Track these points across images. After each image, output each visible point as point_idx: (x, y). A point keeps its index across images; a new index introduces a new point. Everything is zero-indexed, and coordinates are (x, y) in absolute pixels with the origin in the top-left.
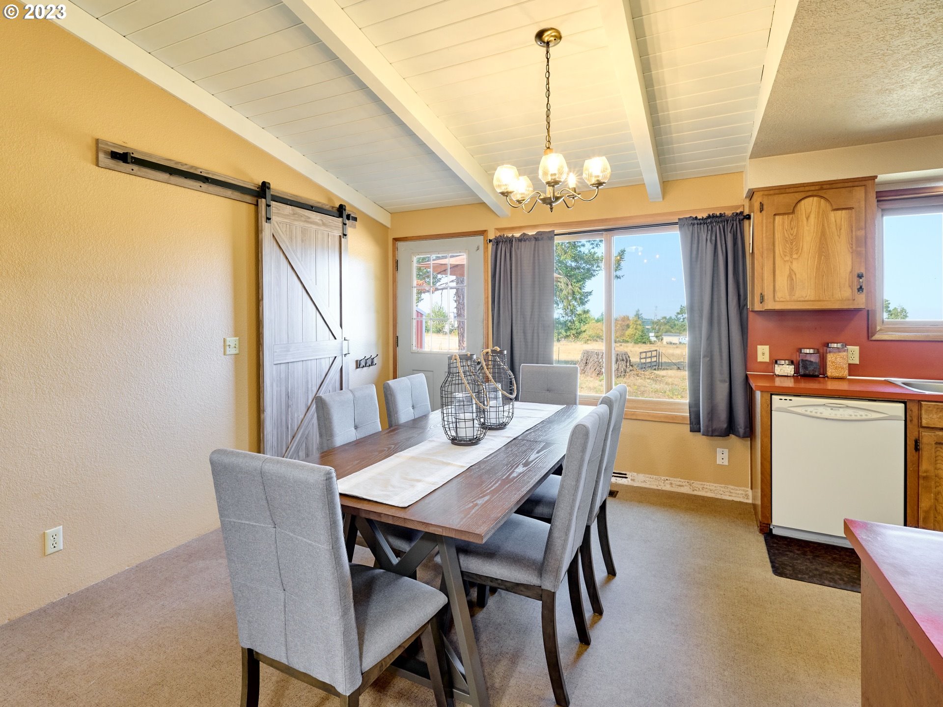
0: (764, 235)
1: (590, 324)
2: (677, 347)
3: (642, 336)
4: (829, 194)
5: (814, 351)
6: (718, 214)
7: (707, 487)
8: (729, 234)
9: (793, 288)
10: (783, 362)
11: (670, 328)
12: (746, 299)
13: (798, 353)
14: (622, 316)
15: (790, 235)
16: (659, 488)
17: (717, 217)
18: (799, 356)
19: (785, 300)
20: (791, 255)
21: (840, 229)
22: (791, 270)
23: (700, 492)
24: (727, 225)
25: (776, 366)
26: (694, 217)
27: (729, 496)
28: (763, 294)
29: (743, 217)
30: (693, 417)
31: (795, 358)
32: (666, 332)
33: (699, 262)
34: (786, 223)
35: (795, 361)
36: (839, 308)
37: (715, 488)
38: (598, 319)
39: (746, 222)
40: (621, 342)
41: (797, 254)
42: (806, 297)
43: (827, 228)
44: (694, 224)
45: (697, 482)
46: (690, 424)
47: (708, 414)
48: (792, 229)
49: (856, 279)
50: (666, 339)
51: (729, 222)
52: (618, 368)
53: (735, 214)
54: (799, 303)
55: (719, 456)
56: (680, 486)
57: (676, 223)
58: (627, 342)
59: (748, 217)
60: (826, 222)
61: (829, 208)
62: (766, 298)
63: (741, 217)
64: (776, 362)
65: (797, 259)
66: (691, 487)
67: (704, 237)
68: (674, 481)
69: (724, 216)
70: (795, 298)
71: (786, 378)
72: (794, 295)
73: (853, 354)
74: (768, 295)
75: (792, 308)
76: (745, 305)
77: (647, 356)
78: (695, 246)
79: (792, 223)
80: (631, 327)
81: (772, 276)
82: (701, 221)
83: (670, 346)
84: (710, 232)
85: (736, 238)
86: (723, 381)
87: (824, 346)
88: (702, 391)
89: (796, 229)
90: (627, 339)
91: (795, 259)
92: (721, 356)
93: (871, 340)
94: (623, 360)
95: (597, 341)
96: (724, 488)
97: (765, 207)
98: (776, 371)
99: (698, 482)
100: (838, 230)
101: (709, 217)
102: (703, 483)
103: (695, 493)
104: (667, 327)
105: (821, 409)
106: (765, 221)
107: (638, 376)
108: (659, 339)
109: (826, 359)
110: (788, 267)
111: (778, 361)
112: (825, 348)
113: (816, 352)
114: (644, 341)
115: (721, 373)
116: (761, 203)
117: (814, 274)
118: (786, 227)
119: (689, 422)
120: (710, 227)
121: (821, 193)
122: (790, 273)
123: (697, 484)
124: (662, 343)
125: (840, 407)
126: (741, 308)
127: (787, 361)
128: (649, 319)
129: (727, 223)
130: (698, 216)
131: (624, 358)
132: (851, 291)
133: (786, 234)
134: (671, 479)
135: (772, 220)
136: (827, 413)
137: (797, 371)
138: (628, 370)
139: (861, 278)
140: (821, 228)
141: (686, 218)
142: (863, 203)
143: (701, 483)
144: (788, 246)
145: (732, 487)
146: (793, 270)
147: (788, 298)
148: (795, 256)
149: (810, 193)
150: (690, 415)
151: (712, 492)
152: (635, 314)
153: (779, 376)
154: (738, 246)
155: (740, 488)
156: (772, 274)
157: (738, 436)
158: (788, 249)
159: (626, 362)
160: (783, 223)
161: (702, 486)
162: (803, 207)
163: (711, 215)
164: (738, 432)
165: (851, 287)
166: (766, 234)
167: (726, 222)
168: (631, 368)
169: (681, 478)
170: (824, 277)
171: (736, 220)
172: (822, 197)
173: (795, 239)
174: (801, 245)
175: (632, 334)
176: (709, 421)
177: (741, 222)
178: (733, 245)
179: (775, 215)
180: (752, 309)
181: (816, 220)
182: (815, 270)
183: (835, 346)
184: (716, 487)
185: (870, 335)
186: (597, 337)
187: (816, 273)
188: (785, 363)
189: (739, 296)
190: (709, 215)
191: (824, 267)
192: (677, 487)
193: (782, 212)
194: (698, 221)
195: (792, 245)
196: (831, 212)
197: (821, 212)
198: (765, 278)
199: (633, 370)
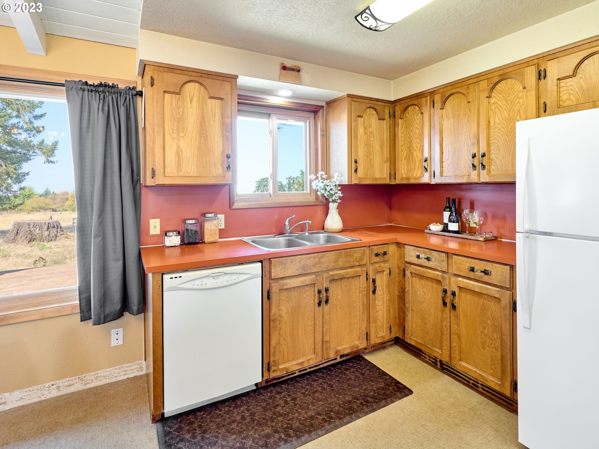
0: (155, 110)
4: (207, 82)
5: (195, 222)
6: (111, 84)
7: (100, 375)
8: (122, 107)
9: (180, 164)
10: (171, 234)
12: (139, 174)
13: (183, 224)
14: (62, 192)
15: (177, 114)
16: (43, 398)
17: (109, 86)
18: (184, 226)
19: (173, 175)
20: (178, 133)
21: (215, 115)
22: (178, 147)
23: (93, 384)
24: (120, 98)
25: (166, 237)
26: (84, 81)
27: (124, 375)
28: (154, 169)
29: (136, 93)
30: (83, 304)
31: (181, 228)
33: (90, 134)
34: (174, 102)
35: (181, 232)
36: (215, 183)
37: (110, 373)
38: (41, 195)
39: (139, 99)
40: (61, 211)
41: (183, 132)
42: (190, 173)
43: (205, 112)
44: (84, 90)
45: (89, 374)
46: (81, 313)
47: (100, 299)
48: (179, 109)
49: (226, 159)
51: (122, 95)
52: (50, 234)
53: (128, 88)
54: (185, 178)
55: (114, 337)
56: (69, 386)
57: (62, 85)
58: (67, 210)
59: (140, 94)
60: (205, 107)
61: (207, 96)
62: (157, 173)
63: (134, 93)
64: (166, 234)
65: (183, 137)
66: (83, 382)
67: (96, 106)
68: (62, 383)
69: (118, 88)
70: (181, 174)
71: (174, 248)
72: (181, 171)
73: (220, 221)
74: (159, 172)
75: (179, 183)
76: (138, 181)
78: (85, 115)
79: (179, 103)
80: (70, 199)
81: (163, 152)
82: (92, 88)
84: (101, 102)
85: (129, 113)
86: (116, 260)
87: (202, 215)
88: (93, 276)
89: (182, 109)
90: (66, 209)
91: (181, 137)
92: (114, 233)
93: (232, 209)
94: (54, 227)
96: (119, 369)
97: (155, 82)
98: (165, 243)
99: (91, 374)
100: (214, 116)
101: (101, 85)
102: (97, 372)
103: (88, 386)
105: (205, 281)
106: (155, 96)
107: (67, 238)
109: (204, 227)
110: (176, 144)
111: (167, 233)
112: (203, 218)
113: (196, 222)
115: (114, 252)
116: (152, 77)
117: (197, 152)
118: (174, 105)
119: (79, 312)
120: (102, 97)
121: (201, 80)
122: (177, 150)
123: (90, 376)
125: (220, 275)
126: (134, 184)
127: (175, 233)
129: (120, 96)
130: (88, 81)
131: (55, 225)
132: (222, 169)
133: (174, 112)
134: (58, 382)
135: (162, 97)
136: (210, 282)
137: (182, 240)
138: (59, 235)
139: (229, 159)
140: (201, 112)
141: (75, 82)
142: (229, 96)
143: (94, 373)
144: (175, 123)
145: (127, 365)
146: (180, 148)
147: (176, 174)
148: (181, 134)
149: (193, 78)
150: (80, 303)
151: (107, 378)
153: (169, 247)
154: (131, 122)
155: (134, 363)
156: (162, 149)
157: (132, 313)
158: (176, 127)
159: (57, 228)
160: (172, 102)
161: (96, 376)
162: (187, 88)
163: (103, 83)
164: (132, 310)
165: (222, 165)
166: (156, 108)
167: (119, 94)
168: (61, 233)
169: (70, 377)
170: (204, 156)
171: (129, 94)
172: (201, 84)
173: (181, 118)
174: (186, 124)
175: (71, 205)
176: (101, 307)
177: (134, 97)
178: (126, 119)
179: (165, 92)
180: (144, 184)
181: (198, 104)
182: (197, 149)
183: (210, 216)
184: (110, 371)
185: (231, 205)
186: (40, 208)
187: (198, 152)
188: (173, 234)
189: (132, 171)
190: (101, 83)
191: (204, 147)
192: (65, 388)
193: (171, 90)
194: (89, 87)
195: (179, 123)
196: (208, 98)
197: (201, 97)
198: (156, 154)
199: (63, 234)
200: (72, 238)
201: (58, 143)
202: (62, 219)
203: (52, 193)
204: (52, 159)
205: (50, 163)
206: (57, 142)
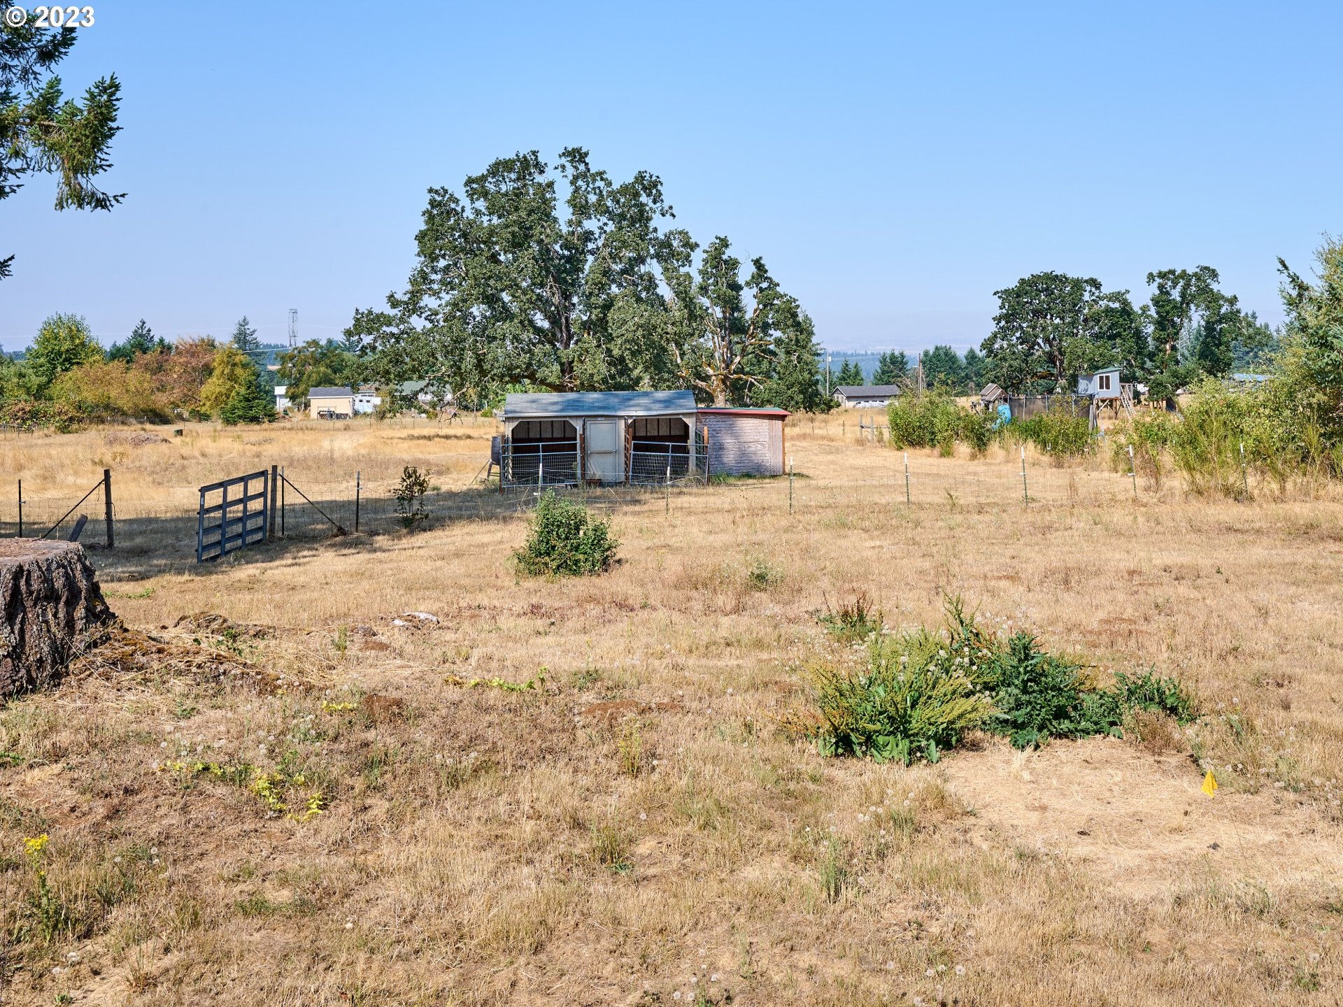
1: (87, 366)
2: (347, 428)
3: (247, 400)
11: (329, 371)
14: (193, 339)
32: (318, 384)
50: (319, 403)
58: (204, 418)
77: (229, 499)
80: (217, 372)
83: (329, 424)
90: (203, 410)
95: (103, 422)
104: (322, 369)
108: (299, 405)
114: (252, 413)
124: (308, 416)
128: (276, 346)
152: (236, 332)
175: (220, 394)
199: (106, 639)
200: (156, 665)
201: (118, 95)
202: (179, 462)
203: (156, 339)
204: (98, 182)
205: (88, 208)
206: (111, 88)
